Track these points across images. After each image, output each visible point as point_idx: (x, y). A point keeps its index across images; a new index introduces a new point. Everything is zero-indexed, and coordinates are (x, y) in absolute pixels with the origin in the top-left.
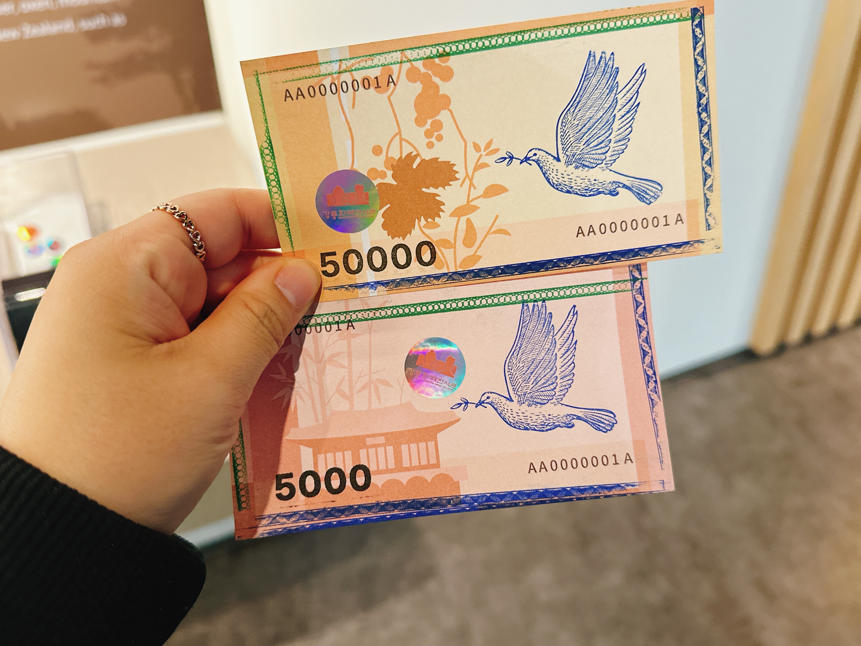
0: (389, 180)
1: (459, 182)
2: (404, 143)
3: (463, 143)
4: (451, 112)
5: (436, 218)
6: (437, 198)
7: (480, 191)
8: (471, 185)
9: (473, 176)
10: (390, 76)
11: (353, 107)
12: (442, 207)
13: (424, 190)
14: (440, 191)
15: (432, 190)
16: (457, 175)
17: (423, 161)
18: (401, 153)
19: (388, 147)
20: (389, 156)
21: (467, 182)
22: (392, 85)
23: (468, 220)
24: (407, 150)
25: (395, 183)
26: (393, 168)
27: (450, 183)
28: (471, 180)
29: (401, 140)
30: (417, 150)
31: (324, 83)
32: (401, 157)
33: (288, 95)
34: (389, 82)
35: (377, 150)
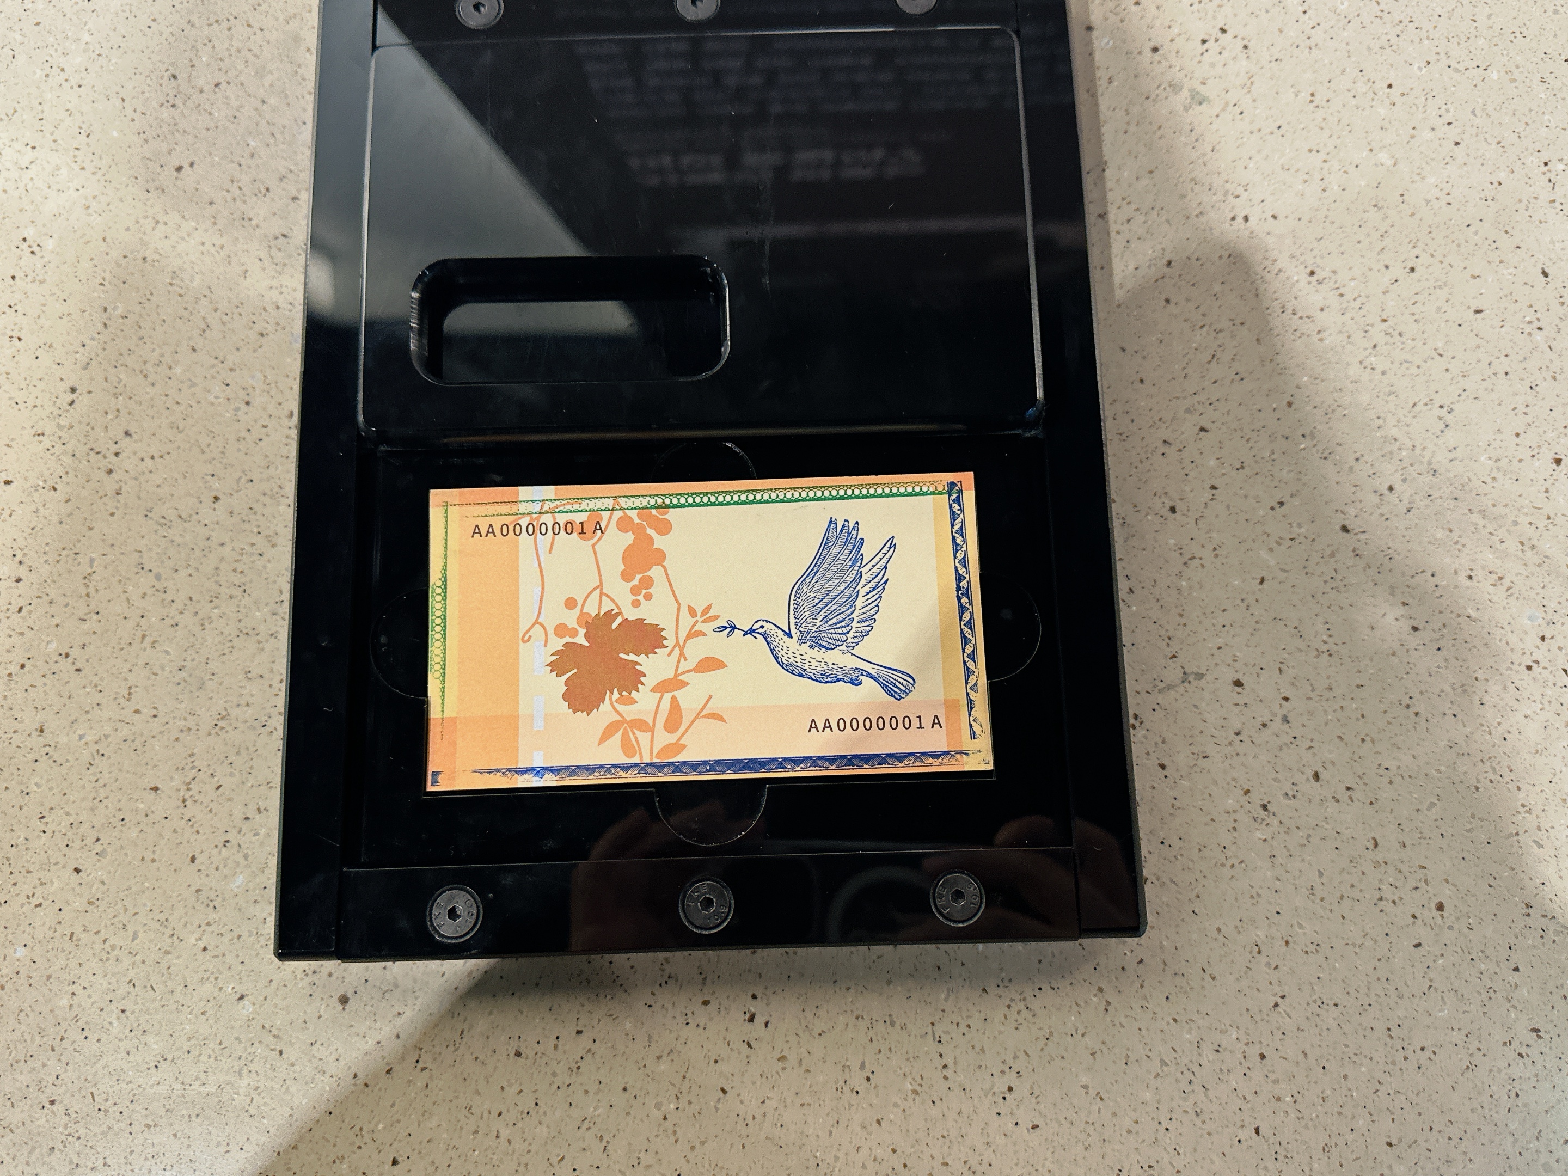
0: (581, 640)
1: (668, 650)
2: (604, 598)
3: (676, 605)
4: (664, 567)
5: (634, 693)
6: (638, 667)
7: (692, 663)
8: (682, 655)
9: (684, 644)
10: (598, 522)
11: (550, 552)
12: (642, 679)
13: (622, 655)
14: (642, 659)
15: (632, 657)
16: (665, 642)
17: (625, 621)
18: (600, 608)
19: (585, 601)
20: (585, 611)
21: (677, 651)
22: (599, 532)
23: (674, 698)
24: (607, 606)
25: (587, 644)
26: (587, 625)
27: (656, 650)
28: (682, 649)
29: (602, 594)
30: (619, 608)
31: (520, 522)
32: (598, 615)
33: (477, 531)
34: (596, 529)
35: (570, 603)
